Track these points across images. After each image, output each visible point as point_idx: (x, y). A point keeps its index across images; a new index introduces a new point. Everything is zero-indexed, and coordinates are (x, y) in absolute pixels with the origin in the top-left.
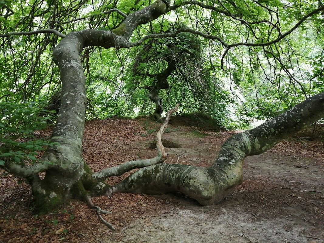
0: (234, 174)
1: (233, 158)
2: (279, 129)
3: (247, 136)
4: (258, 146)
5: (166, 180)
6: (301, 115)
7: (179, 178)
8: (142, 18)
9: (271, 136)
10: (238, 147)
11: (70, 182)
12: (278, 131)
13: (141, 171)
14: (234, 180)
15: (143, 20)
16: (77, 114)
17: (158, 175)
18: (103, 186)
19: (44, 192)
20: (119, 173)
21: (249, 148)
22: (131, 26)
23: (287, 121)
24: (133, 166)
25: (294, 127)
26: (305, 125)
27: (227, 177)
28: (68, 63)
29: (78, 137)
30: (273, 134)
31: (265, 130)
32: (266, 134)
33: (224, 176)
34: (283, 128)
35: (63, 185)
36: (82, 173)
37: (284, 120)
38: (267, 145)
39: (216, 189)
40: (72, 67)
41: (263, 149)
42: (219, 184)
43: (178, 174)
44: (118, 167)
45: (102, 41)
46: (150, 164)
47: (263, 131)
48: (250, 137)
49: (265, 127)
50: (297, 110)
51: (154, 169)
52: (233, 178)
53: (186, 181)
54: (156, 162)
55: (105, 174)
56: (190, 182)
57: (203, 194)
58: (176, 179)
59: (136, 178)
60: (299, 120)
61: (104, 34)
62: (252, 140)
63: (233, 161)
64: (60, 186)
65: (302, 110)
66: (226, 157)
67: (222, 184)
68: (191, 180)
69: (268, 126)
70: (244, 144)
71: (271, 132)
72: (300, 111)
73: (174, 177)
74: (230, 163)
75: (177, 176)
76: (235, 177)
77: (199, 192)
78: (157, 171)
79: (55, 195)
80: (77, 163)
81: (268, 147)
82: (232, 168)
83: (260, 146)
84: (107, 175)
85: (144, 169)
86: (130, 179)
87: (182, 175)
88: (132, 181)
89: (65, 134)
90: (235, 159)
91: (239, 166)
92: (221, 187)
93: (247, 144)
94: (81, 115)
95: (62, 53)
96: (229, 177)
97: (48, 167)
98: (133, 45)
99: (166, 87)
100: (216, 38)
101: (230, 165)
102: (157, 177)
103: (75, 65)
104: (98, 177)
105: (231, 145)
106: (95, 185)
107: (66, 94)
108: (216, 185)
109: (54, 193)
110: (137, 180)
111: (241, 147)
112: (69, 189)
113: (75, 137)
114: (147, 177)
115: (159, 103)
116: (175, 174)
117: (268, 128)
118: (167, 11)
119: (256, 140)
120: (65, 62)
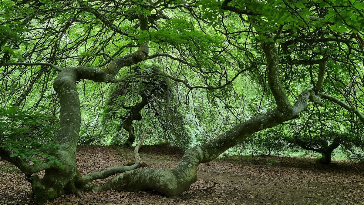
0: (191, 174)
1: (190, 163)
2: (221, 144)
3: (200, 148)
4: (207, 155)
5: (142, 179)
6: (234, 135)
7: (152, 177)
8: (126, 62)
9: (216, 148)
10: (194, 156)
11: (65, 181)
12: (220, 145)
13: (122, 175)
14: (190, 178)
15: (126, 63)
16: (75, 129)
17: (136, 176)
18: (91, 185)
19: (44, 187)
20: (104, 177)
21: (202, 157)
22: (117, 67)
23: (226, 139)
24: (116, 171)
25: (231, 143)
26: (237, 141)
27: (186, 175)
28: (68, 90)
29: (74, 145)
30: (218, 147)
31: (212, 145)
32: (212, 147)
33: (184, 175)
34: (223, 143)
35: (59, 183)
36: (75, 175)
37: (224, 138)
38: (214, 155)
39: (178, 184)
40: (71, 93)
41: (211, 158)
42: (180, 180)
43: (151, 175)
44: (104, 172)
45: (93, 76)
46: (129, 169)
47: (211, 145)
48: (202, 149)
49: (212, 143)
50: (232, 131)
51: (132, 173)
52: (190, 176)
53: (157, 178)
54: (134, 168)
55: (93, 176)
56: (160, 179)
57: (169, 188)
58: (149, 178)
59: (118, 180)
60: (233, 138)
61: (95, 71)
62: (204, 151)
63: (190, 165)
64: (57, 184)
65: (235, 132)
66: (186, 162)
67: (182, 180)
68: (161, 177)
69: (214, 142)
70: (198, 153)
71: (216, 146)
72: (234, 132)
73: (148, 177)
74: (188, 166)
75: (150, 176)
76: (191, 176)
77: (166, 186)
78: (135, 174)
79: (53, 190)
80: (72, 166)
81: (214, 156)
82: (189, 169)
83: (209, 155)
84: (94, 178)
85: (124, 173)
86: (113, 181)
87: (154, 175)
88: (115, 183)
89: (65, 142)
90: (192, 163)
91: (194, 169)
92: (181, 182)
93: (200, 154)
94: (77, 129)
95: (63, 82)
96: (187, 176)
97: (51, 166)
98: (119, 81)
99: (139, 118)
100: (182, 81)
101: (188, 167)
102: (135, 178)
103: (73, 92)
104: (87, 178)
105: (189, 154)
106: (84, 185)
107: (66, 113)
108: (178, 181)
109: (52, 188)
110: (118, 181)
111: (196, 156)
112: (63, 187)
113: (72, 146)
114: (127, 179)
115: (132, 132)
116: (149, 175)
117: (214, 143)
118: (146, 59)
119: (206, 151)
120: (65, 90)
